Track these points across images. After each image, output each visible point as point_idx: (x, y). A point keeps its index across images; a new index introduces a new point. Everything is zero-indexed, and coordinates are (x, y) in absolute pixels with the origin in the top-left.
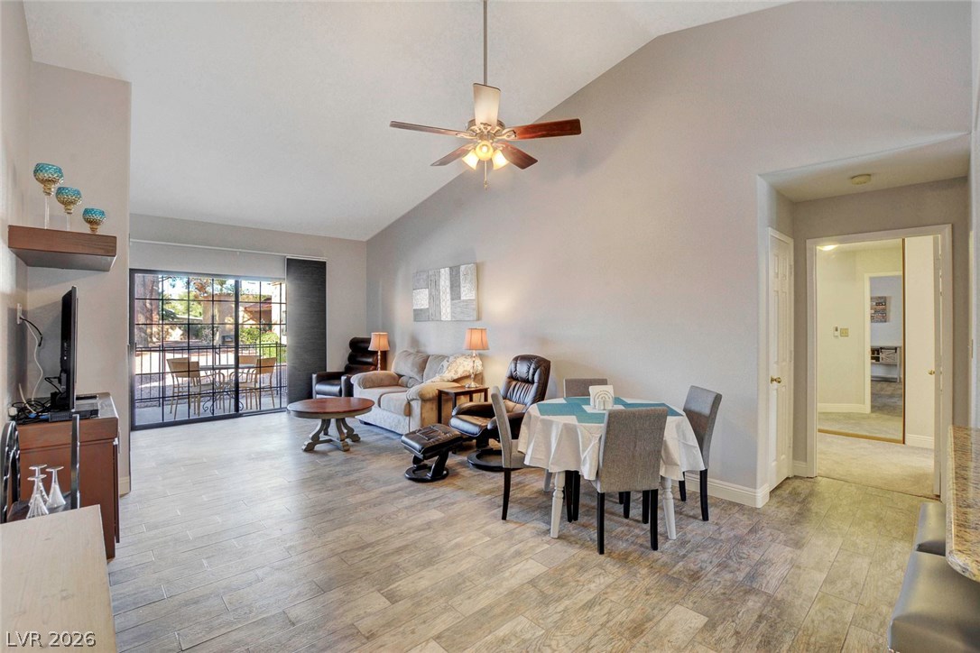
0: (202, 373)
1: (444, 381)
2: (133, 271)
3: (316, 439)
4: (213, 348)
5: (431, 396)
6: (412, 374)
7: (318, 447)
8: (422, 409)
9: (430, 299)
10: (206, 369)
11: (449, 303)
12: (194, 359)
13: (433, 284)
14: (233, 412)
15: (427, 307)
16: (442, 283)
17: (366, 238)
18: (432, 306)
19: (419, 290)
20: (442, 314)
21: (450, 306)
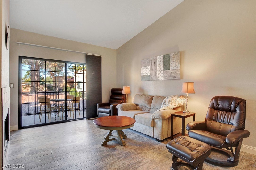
0: (51, 103)
1: (169, 109)
3: (108, 139)
4: (56, 92)
5: (167, 117)
6: (144, 104)
7: (109, 143)
8: (162, 124)
9: (151, 71)
10: (53, 101)
12: (49, 96)
13: (153, 64)
14: (64, 119)
15: (149, 74)
16: (158, 63)
17: (116, 48)
18: (152, 74)
19: (144, 67)
20: (158, 77)
21: (163, 73)
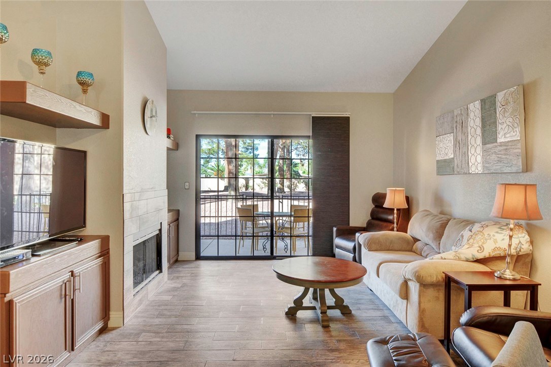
2: (198, 137)
5: (434, 279)
6: (428, 240)
8: (420, 295)
9: (455, 146)
11: (479, 150)
13: (459, 125)
15: (452, 156)
16: (471, 123)
18: (458, 155)
19: (441, 137)
20: (470, 164)
21: (481, 154)
